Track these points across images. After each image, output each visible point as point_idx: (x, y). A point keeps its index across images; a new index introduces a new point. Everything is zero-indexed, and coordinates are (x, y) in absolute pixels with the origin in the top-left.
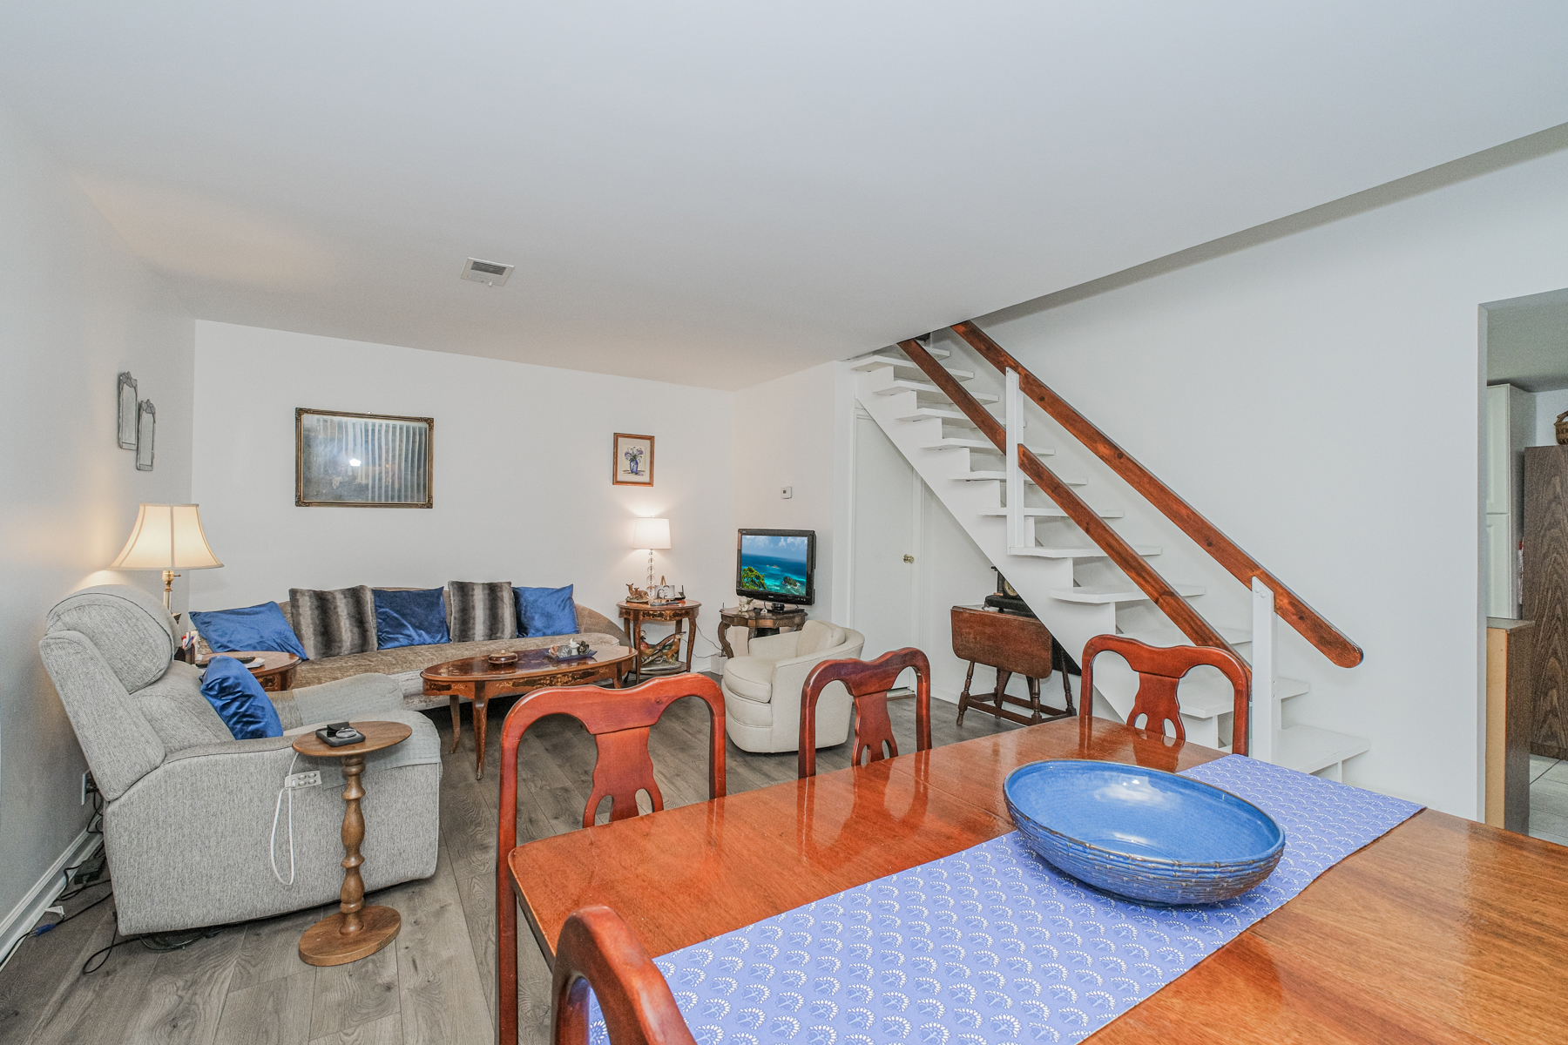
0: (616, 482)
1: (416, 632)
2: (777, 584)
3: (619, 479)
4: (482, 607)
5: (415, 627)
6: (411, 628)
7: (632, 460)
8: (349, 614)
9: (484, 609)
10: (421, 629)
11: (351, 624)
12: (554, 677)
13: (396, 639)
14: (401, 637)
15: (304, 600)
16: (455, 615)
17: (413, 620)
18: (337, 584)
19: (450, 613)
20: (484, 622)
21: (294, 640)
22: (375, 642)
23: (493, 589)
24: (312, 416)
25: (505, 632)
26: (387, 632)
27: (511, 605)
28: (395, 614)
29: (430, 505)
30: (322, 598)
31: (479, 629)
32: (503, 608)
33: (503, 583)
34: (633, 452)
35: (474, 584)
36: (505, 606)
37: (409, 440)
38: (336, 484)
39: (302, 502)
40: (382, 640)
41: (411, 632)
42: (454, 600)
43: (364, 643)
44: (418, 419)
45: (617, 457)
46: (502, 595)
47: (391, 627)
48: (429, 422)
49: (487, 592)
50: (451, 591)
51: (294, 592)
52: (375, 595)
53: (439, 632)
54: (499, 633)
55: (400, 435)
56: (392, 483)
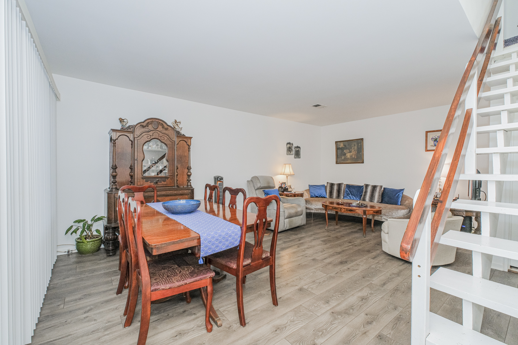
3: (428, 149)
4: (369, 192)
5: (352, 195)
7: (435, 141)
11: (336, 192)
12: (341, 209)
14: (348, 197)
15: (329, 185)
16: (363, 193)
17: (352, 193)
18: (336, 182)
19: (363, 192)
20: (369, 196)
21: (324, 193)
22: (342, 197)
23: (374, 187)
24: (338, 143)
25: (375, 200)
26: (346, 195)
27: (379, 193)
28: (348, 191)
29: (363, 163)
30: (332, 185)
31: (368, 198)
32: (375, 193)
33: (378, 186)
34: (435, 138)
35: (369, 185)
36: (376, 193)
37: (358, 145)
38: (343, 158)
39: (337, 163)
40: (344, 197)
41: (351, 196)
42: (364, 189)
43: (338, 196)
44: (360, 139)
45: (427, 140)
46: (376, 189)
47: (347, 194)
48: (362, 139)
49: (372, 188)
50: (364, 187)
51: (327, 183)
52: (345, 186)
53: (358, 197)
54: (373, 200)
55: (356, 144)
56: (354, 157)
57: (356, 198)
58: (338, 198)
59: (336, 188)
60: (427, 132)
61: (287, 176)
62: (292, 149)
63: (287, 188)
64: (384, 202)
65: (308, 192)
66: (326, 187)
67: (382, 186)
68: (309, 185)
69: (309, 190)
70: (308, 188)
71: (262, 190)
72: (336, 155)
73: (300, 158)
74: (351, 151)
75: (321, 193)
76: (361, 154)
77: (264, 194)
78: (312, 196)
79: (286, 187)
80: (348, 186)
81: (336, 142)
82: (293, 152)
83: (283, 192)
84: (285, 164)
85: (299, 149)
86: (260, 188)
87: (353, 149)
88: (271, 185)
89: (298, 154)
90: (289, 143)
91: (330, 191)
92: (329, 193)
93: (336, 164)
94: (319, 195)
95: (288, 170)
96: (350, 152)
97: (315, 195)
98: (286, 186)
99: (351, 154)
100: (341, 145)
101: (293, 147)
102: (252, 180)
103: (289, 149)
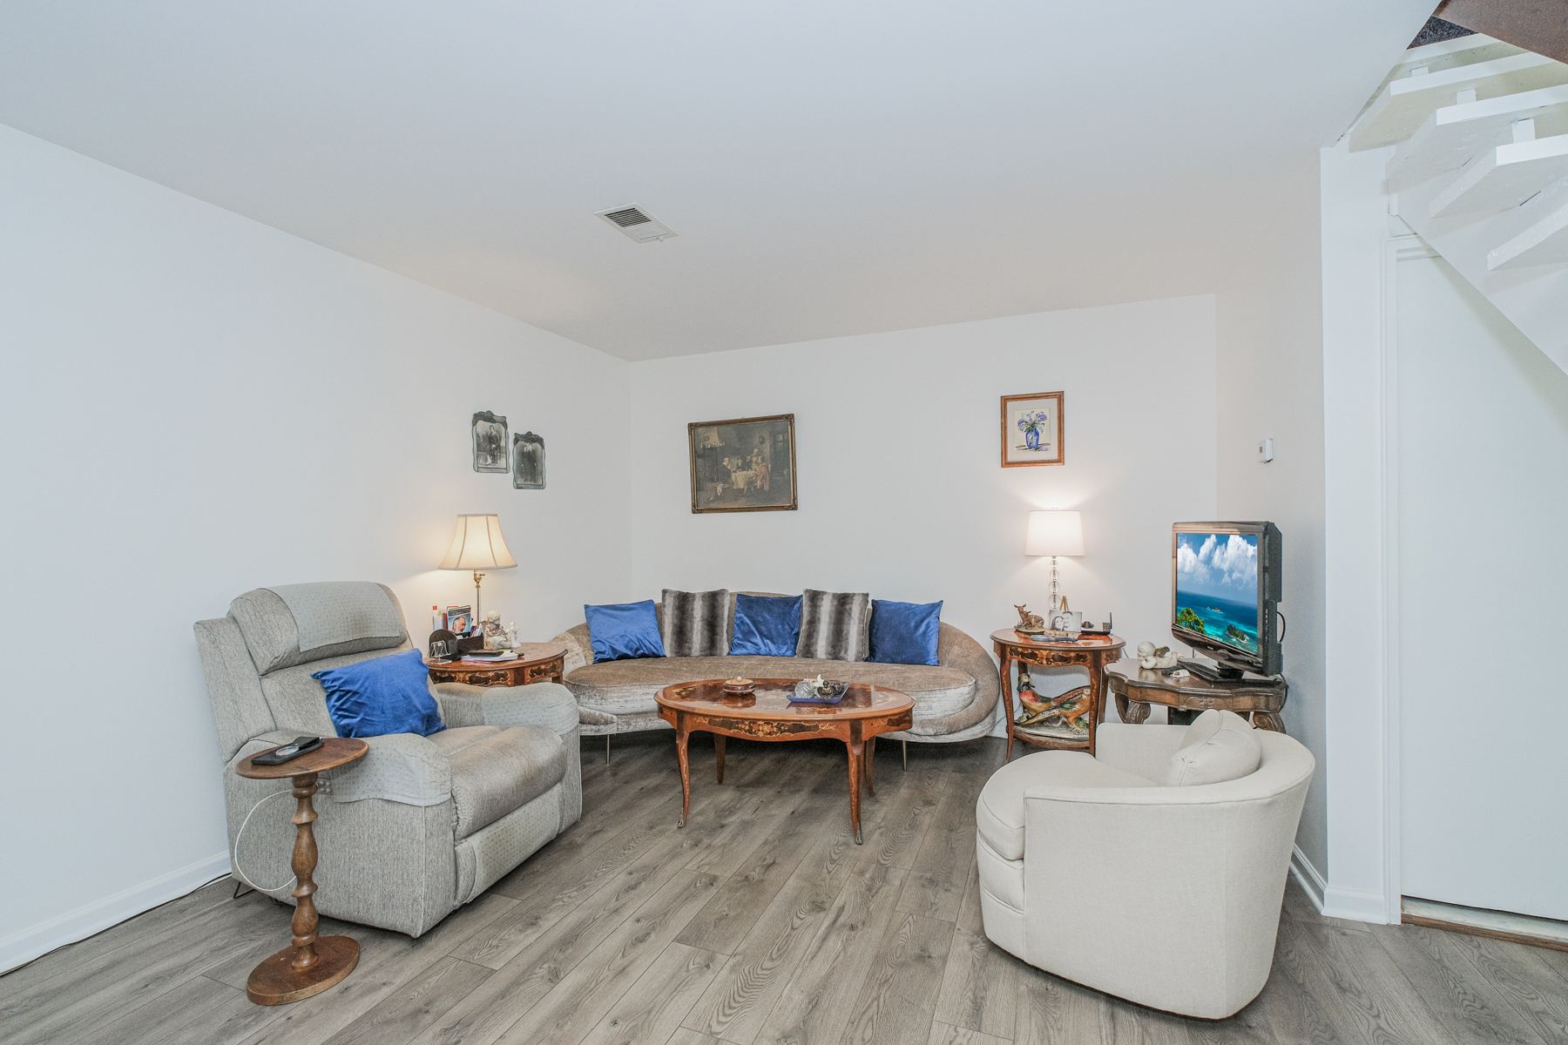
0: (1006, 463)
1: (763, 641)
2: (1220, 633)
3: (1010, 458)
4: (827, 619)
5: (761, 634)
6: (758, 636)
7: (1029, 431)
8: (702, 617)
9: (830, 623)
10: (767, 638)
11: (702, 627)
12: (754, 723)
13: (744, 647)
14: (749, 645)
15: (670, 601)
16: (804, 627)
17: (763, 628)
18: (698, 586)
19: (800, 625)
20: (828, 638)
21: (655, 637)
22: (725, 647)
23: (843, 600)
24: (700, 430)
25: (849, 652)
26: (738, 638)
27: (861, 621)
28: (747, 620)
29: (794, 507)
30: (684, 600)
31: (822, 645)
32: (849, 624)
33: (854, 594)
34: (1031, 420)
35: (824, 593)
36: (852, 622)
37: (775, 442)
38: (719, 489)
39: (696, 509)
40: (732, 646)
41: (758, 640)
42: (806, 610)
43: (711, 646)
44: (781, 417)
45: (1005, 428)
46: (851, 609)
47: (743, 633)
48: (789, 418)
49: (835, 603)
50: (805, 601)
51: (664, 592)
52: (735, 598)
53: (786, 644)
54: (843, 652)
55: (766, 435)
56: (762, 486)
57: (779, 649)
58: (712, 655)
59: (700, 615)
60: (1005, 400)
61: (478, 573)
62: (503, 444)
63: (477, 633)
64: (879, 655)
65: (585, 639)
66: (658, 611)
67: (867, 595)
68: (586, 607)
69: (587, 627)
70: (583, 620)
71: (306, 673)
72: (692, 475)
73: (541, 487)
74: (751, 461)
75: (639, 640)
76: (785, 473)
77: (322, 696)
78: (600, 656)
79: (474, 628)
80: (747, 602)
81: (692, 427)
82: (511, 458)
83: (456, 657)
84: (465, 516)
85: (538, 445)
86: (298, 659)
87: (758, 455)
88: (378, 632)
89: (530, 469)
90: (488, 417)
91: (675, 625)
92: (673, 633)
93: (694, 512)
94: (631, 649)
95: (483, 544)
96: (746, 466)
97: (613, 650)
98: (474, 623)
99: (751, 473)
100: (714, 439)
101: (507, 436)
102: (237, 614)
103: (489, 447)
